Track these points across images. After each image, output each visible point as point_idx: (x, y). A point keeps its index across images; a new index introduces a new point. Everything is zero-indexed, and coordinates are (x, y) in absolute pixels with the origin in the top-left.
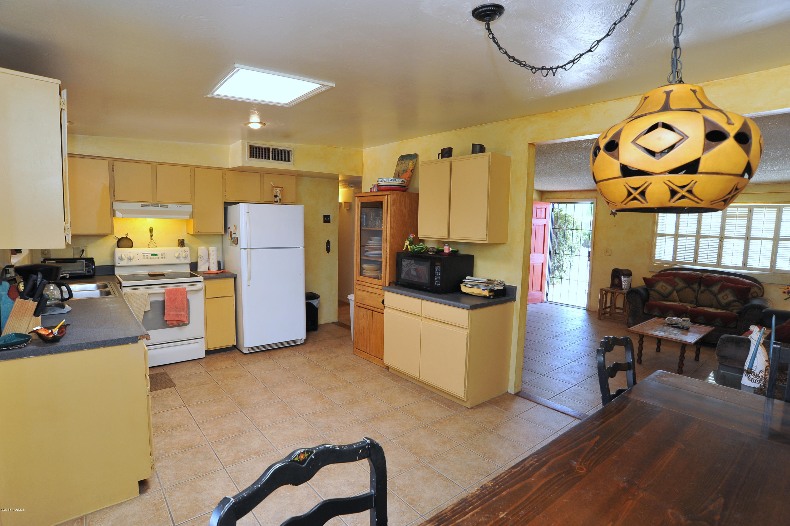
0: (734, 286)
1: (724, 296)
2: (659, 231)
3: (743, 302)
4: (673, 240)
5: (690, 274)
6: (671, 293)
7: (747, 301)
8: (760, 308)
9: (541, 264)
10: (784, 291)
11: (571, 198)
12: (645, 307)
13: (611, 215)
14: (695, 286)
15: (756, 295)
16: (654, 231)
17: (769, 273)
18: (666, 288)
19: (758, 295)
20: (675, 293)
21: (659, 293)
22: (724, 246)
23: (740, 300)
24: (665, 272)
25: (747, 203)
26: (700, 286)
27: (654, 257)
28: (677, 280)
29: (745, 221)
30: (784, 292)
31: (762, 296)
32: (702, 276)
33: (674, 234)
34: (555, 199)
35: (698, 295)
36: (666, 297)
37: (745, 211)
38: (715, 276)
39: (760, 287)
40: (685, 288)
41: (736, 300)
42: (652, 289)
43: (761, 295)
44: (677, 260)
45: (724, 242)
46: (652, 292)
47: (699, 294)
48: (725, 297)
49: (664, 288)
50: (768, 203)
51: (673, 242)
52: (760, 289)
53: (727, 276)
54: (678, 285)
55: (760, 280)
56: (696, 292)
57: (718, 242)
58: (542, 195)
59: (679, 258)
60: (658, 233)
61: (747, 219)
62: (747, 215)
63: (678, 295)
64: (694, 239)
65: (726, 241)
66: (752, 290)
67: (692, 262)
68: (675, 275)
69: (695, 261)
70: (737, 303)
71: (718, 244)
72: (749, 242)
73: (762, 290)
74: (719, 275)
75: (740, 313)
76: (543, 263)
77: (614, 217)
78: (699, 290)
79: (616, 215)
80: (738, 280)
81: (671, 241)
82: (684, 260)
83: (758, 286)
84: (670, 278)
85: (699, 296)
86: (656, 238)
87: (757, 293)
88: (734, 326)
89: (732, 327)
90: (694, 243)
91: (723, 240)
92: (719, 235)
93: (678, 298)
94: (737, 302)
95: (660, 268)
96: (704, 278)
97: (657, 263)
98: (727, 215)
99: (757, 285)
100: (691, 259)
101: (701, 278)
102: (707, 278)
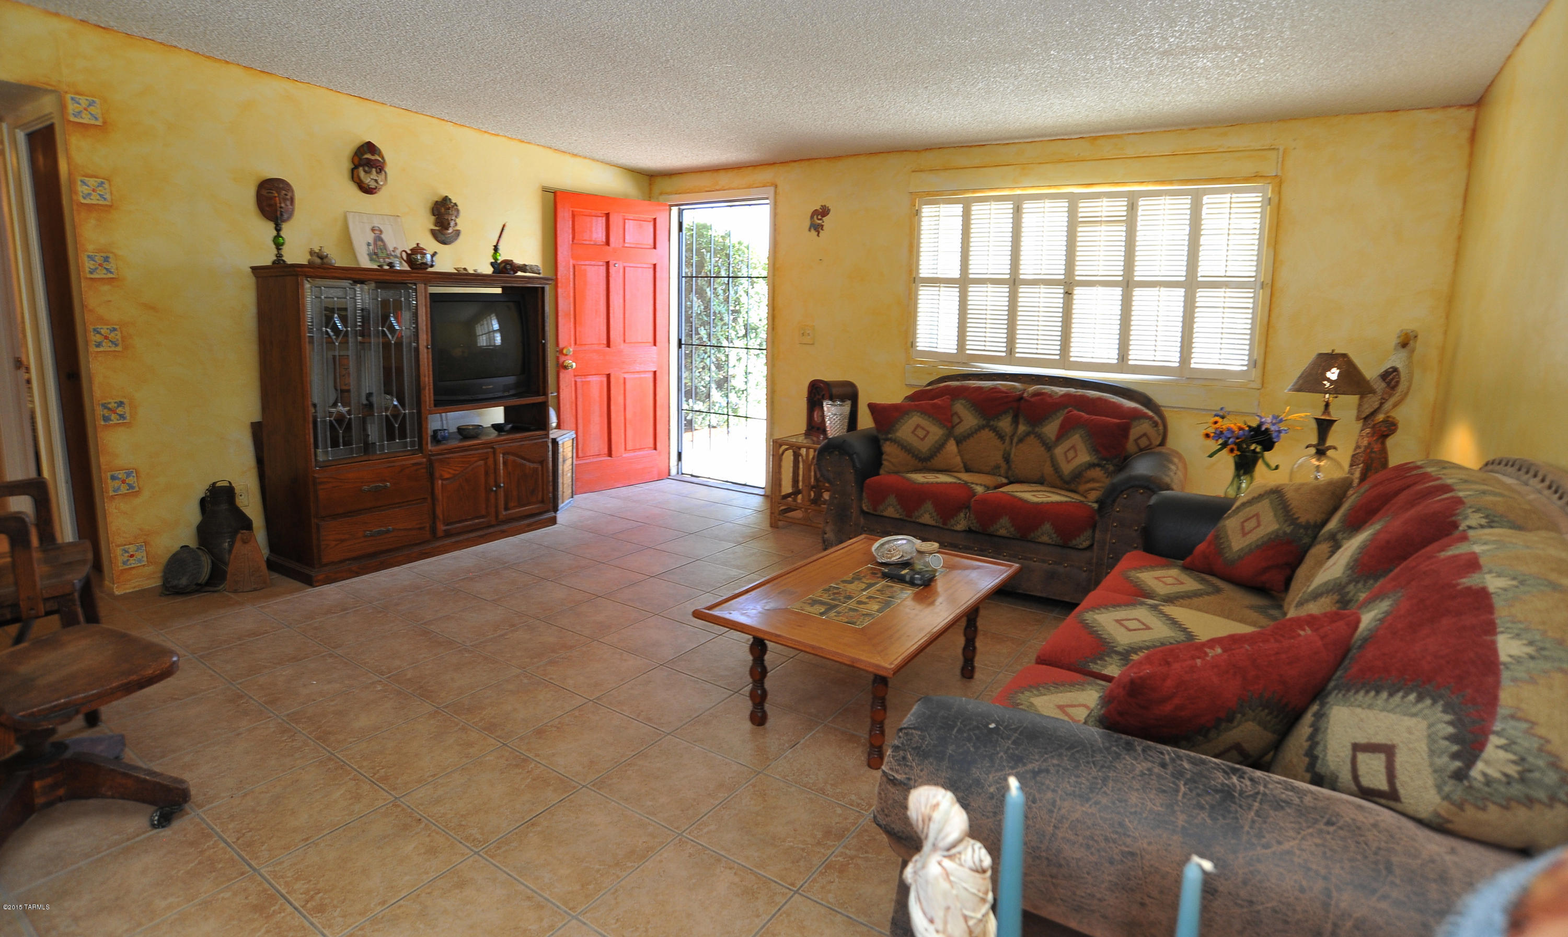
0: (1092, 420)
1: (1068, 450)
2: (925, 271)
3: (1111, 468)
4: (958, 294)
5: (993, 390)
6: (939, 447)
7: (1123, 461)
8: (1150, 485)
9: (651, 376)
10: (1205, 432)
11: (717, 188)
12: (864, 494)
13: (810, 230)
14: (1005, 423)
15: (1147, 443)
16: (911, 272)
17: (1177, 380)
18: (928, 432)
19: (1151, 444)
20: (952, 446)
21: (906, 448)
22: (1074, 307)
23: (1104, 462)
24: (935, 386)
25: (1124, 183)
26: (1015, 422)
27: (913, 344)
28: (960, 407)
29: (1120, 232)
30: (1207, 436)
31: (1162, 443)
32: (1023, 393)
33: (959, 276)
34: (680, 193)
35: (1011, 449)
36: (925, 462)
37: (1119, 207)
38: (1052, 391)
39: (1156, 418)
40: (980, 428)
41: (1096, 461)
42: (890, 436)
43: (1158, 443)
44: (968, 352)
45: (1075, 297)
46: (888, 448)
47: (1014, 444)
48: (1071, 454)
49: (921, 433)
50: (1171, 182)
51: (958, 299)
52: (1156, 424)
53: (1081, 392)
54: (961, 421)
55: (1159, 398)
56: (1008, 439)
57: (1062, 296)
58: (650, 184)
59: (973, 347)
60: (921, 275)
61: (1124, 229)
62: (1124, 218)
63: (959, 451)
64: (1005, 289)
65: (1078, 292)
66: (1136, 430)
67: (1004, 354)
68: (956, 394)
69: (1010, 355)
70: (1097, 473)
71: (1062, 301)
72: (1132, 296)
73: (1161, 428)
74: (1061, 390)
75: (1101, 502)
76: (655, 372)
77: (818, 235)
78: (1013, 435)
79: (822, 229)
80: (1106, 401)
81: (951, 296)
82: (984, 350)
83: (1151, 418)
84: (939, 402)
85: (1013, 450)
86: (917, 290)
87: (1149, 439)
88: (1086, 544)
89: (1081, 547)
90: (1004, 302)
91: (1073, 289)
92: (1062, 277)
93: (958, 459)
94: (1098, 469)
95: (930, 374)
96: (1026, 400)
97: (922, 362)
98: (1080, 220)
99: (1150, 413)
100: (1000, 348)
101: (1020, 398)
102: (1033, 399)
